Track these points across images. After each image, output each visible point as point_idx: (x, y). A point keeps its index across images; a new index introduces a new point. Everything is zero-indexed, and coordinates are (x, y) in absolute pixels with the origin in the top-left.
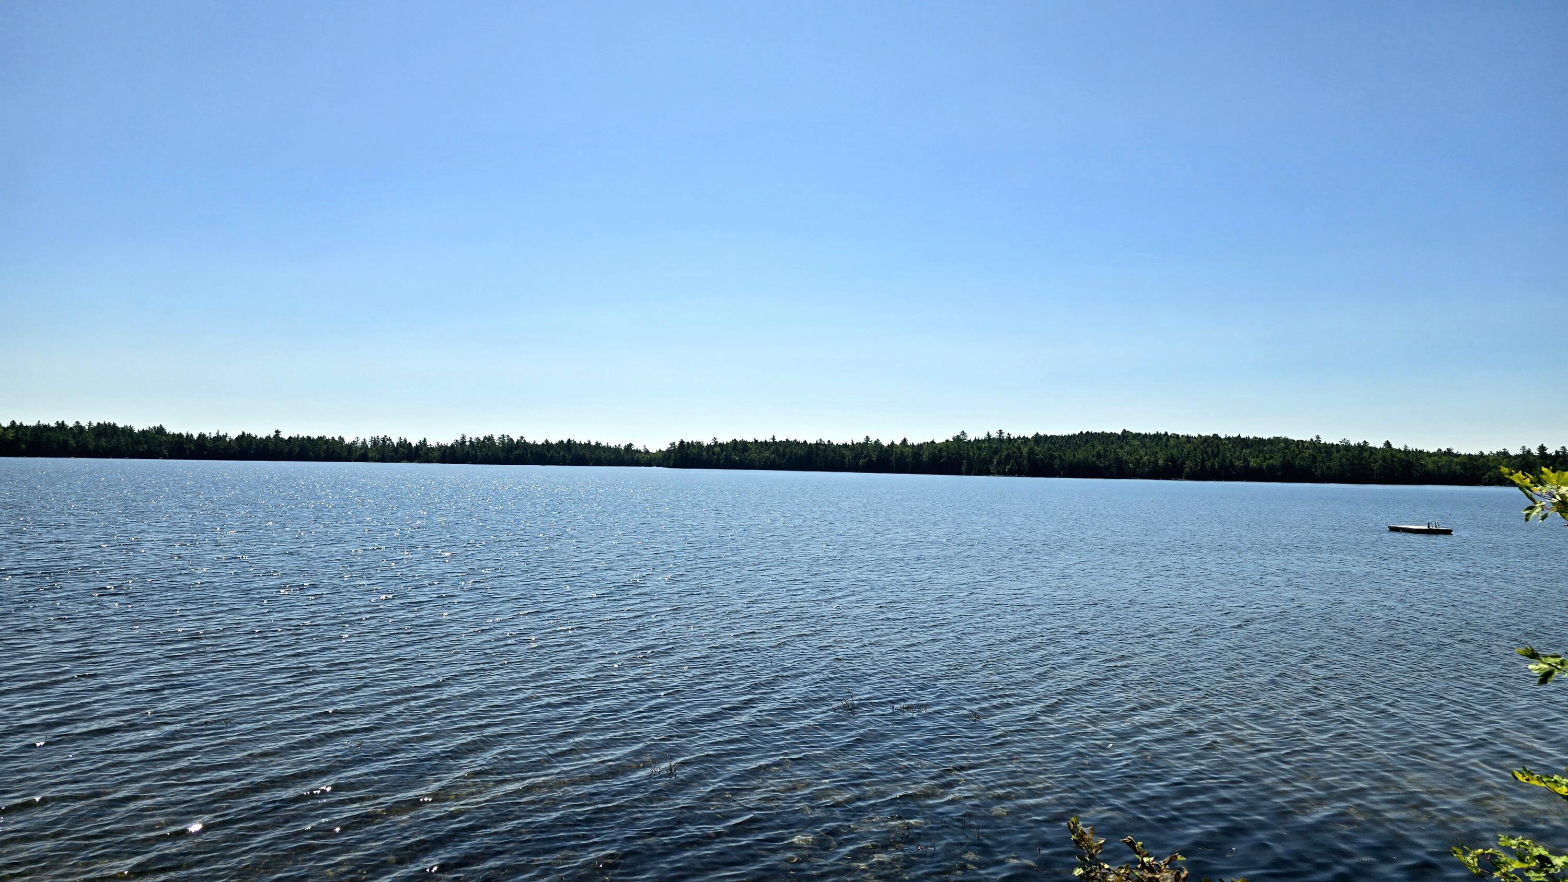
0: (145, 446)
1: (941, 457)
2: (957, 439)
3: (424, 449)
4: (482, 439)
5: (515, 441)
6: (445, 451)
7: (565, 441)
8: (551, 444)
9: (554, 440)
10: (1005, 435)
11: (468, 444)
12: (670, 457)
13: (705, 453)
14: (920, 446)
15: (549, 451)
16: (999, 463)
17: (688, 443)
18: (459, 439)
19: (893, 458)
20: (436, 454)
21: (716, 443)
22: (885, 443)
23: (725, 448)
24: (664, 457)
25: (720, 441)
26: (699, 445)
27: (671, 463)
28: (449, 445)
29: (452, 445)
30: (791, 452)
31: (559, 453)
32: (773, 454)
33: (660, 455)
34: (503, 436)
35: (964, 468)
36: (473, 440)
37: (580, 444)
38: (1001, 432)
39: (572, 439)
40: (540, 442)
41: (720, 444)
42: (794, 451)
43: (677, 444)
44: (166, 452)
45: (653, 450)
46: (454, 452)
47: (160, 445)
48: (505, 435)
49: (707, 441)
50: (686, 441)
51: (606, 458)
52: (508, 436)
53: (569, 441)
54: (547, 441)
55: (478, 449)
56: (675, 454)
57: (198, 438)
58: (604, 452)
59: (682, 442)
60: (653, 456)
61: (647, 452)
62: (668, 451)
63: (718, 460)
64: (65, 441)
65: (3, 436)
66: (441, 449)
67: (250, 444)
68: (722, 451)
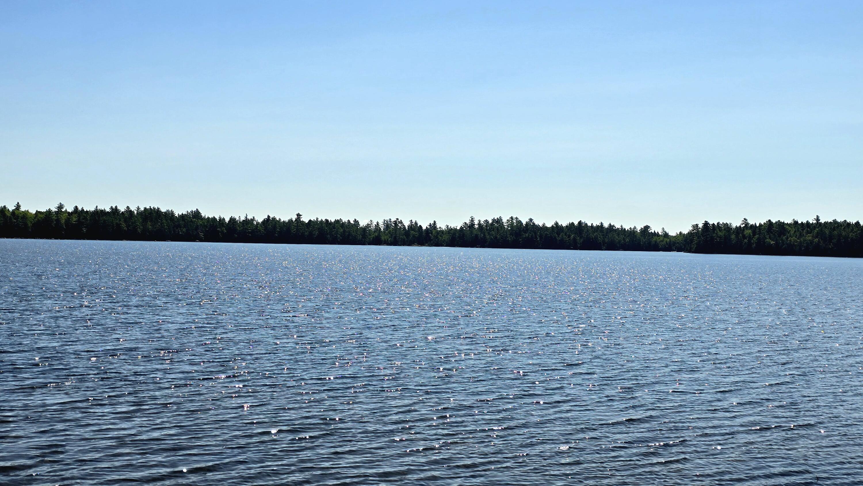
0: (184, 230)
3: (434, 232)
4: (490, 222)
5: (524, 223)
6: (455, 234)
8: (561, 226)
9: (564, 223)
11: (476, 226)
12: (692, 241)
13: (733, 237)
15: (558, 234)
17: (713, 224)
18: (468, 222)
20: (446, 237)
21: (747, 224)
23: (757, 230)
24: (685, 241)
25: (751, 222)
26: (727, 227)
27: (694, 246)
28: (458, 228)
29: (461, 228)
30: (840, 235)
31: (569, 236)
32: (817, 237)
33: (681, 238)
34: (512, 218)
36: (482, 222)
37: (592, 226)
39: (583, 221)
40: (549, 225)
41: (752, 226)
42: (844, 234)
43: (701, 226)
44: (202, 235)
45: (672, 233)
46: (464, 235)
47: (197, 228)
48: (514, 217)
49: (736, 223)
50: (711, 222)
51: (620, 241)
52: (517, 218)
53: (580, 223)
54: (557, 224)
55: (486, 233)
56: (699, 237)
58: (618, 235)
59: (706, 224)
60: (672, 239)
61: (666, 235)
62: (690, 234)
63: (750, 244)
64: (118, 225)
65: (68, 220)
66: (451, 232)
67: (274, 227)
68: (754, 233)
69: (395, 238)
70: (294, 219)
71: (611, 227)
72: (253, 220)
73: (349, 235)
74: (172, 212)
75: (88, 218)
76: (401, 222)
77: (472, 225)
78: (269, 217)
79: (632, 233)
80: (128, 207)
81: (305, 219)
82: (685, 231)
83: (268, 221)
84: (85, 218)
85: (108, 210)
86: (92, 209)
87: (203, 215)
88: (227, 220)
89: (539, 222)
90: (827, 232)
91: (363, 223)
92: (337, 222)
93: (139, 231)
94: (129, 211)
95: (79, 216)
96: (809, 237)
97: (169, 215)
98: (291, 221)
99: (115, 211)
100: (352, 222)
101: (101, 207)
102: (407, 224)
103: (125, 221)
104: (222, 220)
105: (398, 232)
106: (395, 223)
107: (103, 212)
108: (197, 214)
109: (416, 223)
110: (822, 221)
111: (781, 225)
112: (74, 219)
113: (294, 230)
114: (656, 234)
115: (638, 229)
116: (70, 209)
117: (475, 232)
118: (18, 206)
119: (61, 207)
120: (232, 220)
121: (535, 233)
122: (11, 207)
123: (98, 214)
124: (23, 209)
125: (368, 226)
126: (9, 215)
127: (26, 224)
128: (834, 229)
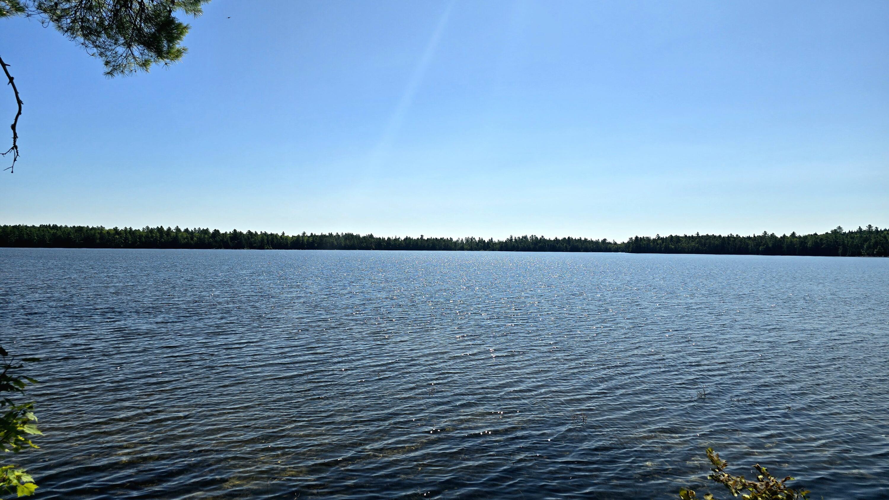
0: (365, 244)
1: (822, 244)
2: (835, 232)
3: (491, 243)
4: (521, 238)
5: (539, 238)
6: (502, 244)
7: (567, 238)
8: (559, 240)
9: (560, 238)
10: (874, 229)
11: (514, 240)
12: (629, 246)
13: (652, 244)
14: (806, 237)
15: (557, 244)
16: (869, 247)
17: (641, 238)
18: (509, 238)
19: (784, 245)
20: (498, 246)
21: (659, 237)
22: (779, 235)
23: (665, 241)
24: (626, 246)
25: (661, 236)
26: (648, 239)
27: (630, 250)
28: (504, 241)
29: (506, 241)
30: (710, 242)
31: (563, 245)
32: (697, 244)
33: (623, 245)
34: (532, 235)
35: (840, 251)
36: (516, 238)
37: (575, 239)
38: (870, 226)
40: (552, 239)
41: (662, 238)
42: (712, 242)
43: (634, 238)
44: (374, 247)
45: (619, 242)
46: (507, 245)
47: (371, 243)
48: (534, 235)
49: (653, 236)
50: (639, 237)
51: (590, 247)
52: (535, 236)
53: (569, 238)
54: (556, 238)
55: (519, 244)
56: (633, 245)
57: (387, 240)
58: (590, 244)
59: (637, 237)
60: (619, 246)
61: (615, 243)
62: (628, 242)
63: (661, 248)
64: (332, 242)
65: (308, 240)
66: (500, 243)
67: (410, 242)
68: (663, 242)
69: (471, 247)
70: (420, 238)
71: (586, 239)
72: (399, 238)
73: (448, 246)
74: (359, 236)
75: (318, 239)
76: (474, 239)
77: (511, 240)
78: (407, 237)
79: (597, 242)
80: (337, 233)
81: (425, 238)
82: (626, 242)
83: (407, 239)
84: (316, 239)
85: (327, 234)
86: (320, 234)
87: (374, 237)
88: (386, 239)
89: (547, 237)
90: (703, 241)
91: (455, 239)
92: (441, 239)
93: (343, 245)
94: (338, 235)
95: (313, 238)
96: (693, 244)
97: (358, 237)
98: (418, 239)
99: (331, 235)
100: (449, 239)
101: (324, 233)
102: (477, 239)
103: (336, 240)
104: (384, 239)
105: (473, 244)
106: (471, 239)
107: (325, 236)
108: (371, 236)
109: (482, 239)
110: (700, 235)
111: (677, 237)
112: (311, 239)
113: (419, 243)
114: (610, 243)
115: (600, 241)
116: (309, 235)
117: (513, 243)
118: (283, 233)
119: (304, 233)
120: (389, 239)
121: (545, 243)
122: (280, 234)
123: (323, 237)
124: (286, 235)
125: (457, 241)
126: (279, 238)
127: (287, 243)
128: (707, 239)
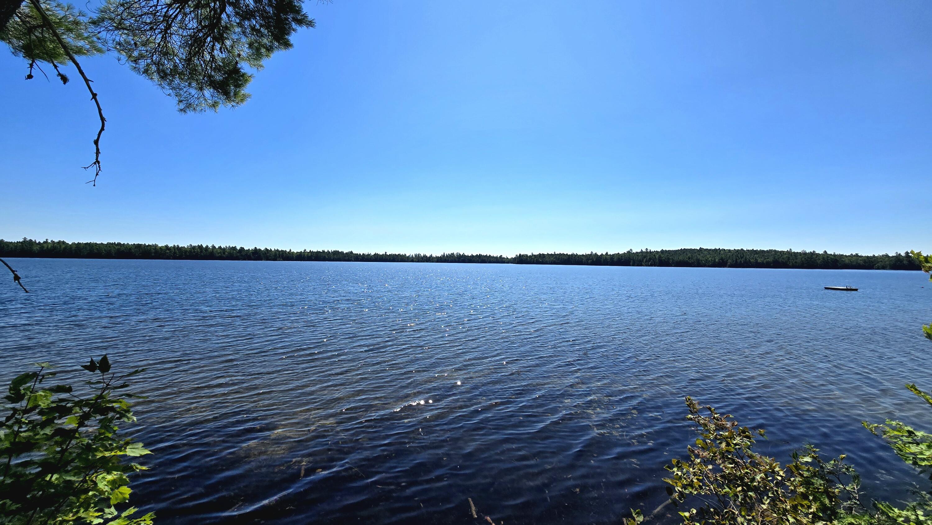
0: (347, 258)
1: (622, 259)
2: (629, 252)
3: (431, 258)
4: (450, 254)
5: (461, 255)
7: (478, 254)
8: (474, 256)
9: (474, 254)
10: (649, 250)
11: (446, 256)
12: (516, 260)
13: (528, 259)
14: (613, 255)
15: (473, 258)
16: (646, 261)
17: (522, 255)
19: (602, 260)
20: (435, 260)
22: (599, 254)
24: (514, 260)
25: (534, 254)
26: (527, 255)
27: (516, 262)
28: (440, 256)
31: (476, 259)
32: (554, 259)
33: (512, 259)
35: (631, 263)
37: (484, 255)
38: (647, 249)
39: (481, 254)
40: (470, 255)
42: (563, 257)
43: (518, 255)
44: (353, 259)
45: (509, 258)
46: (441, 259)
47: (351, 257)
48: (458, 252)
49: (529, 254)
51: (493, 260)
54: (472, 255)
55: (449, 258)
56: (518, 259)
58: (492, 258)
59: (520, 255)
60: (510, 260)
61: (507, 258)
62: (515, 258)
63: (534, 261)
64: (325, 256)
65: (307, 255)
66: (437, 257)
67: (378, 257)
68: (535, 258)
69: (418, 260)
70: (384, 254)
71: (490, 256)
72: (370, 254)
73: (403, 259)
75: (314, 254)
76: (420, 255)
77: (444, 255)
79: (497, 257)
81: (388, 254)
82: (513, 257)
83: (375, 254)
86: (316, 251)
87: (353, 253)
89: (466, 254)
90: (558, 257)
91: (407, 255)
92: (399, 255)
93: (332, 258)
94: (328, 251)
96: (552, 259)
97: (342, 253)
99: (324, 251)
100: (404, 255)
101: (319, 250)
102: (422, 255)
103: (327, 255)
104: (360, 254)
105: (419, 258)
106: (418, 255)
107: (320, 252)
108: (351, 252)
109: (425, 255)
110: (556, 253)
111: (543, 254)
112: (310, 254)
113: (384, 258)
114: (504, 258)
116: (308, 251)
117: (445, 258)
118: (290, 250)
119: (305, 250)
120: (363, 254)
121: (465, 258)
122: (288, 251)
123: (318, 252)
124: (292, 251)
125: (409, 256)
126: (287, 253)
127: (293, 256)
128: (560, 256)
